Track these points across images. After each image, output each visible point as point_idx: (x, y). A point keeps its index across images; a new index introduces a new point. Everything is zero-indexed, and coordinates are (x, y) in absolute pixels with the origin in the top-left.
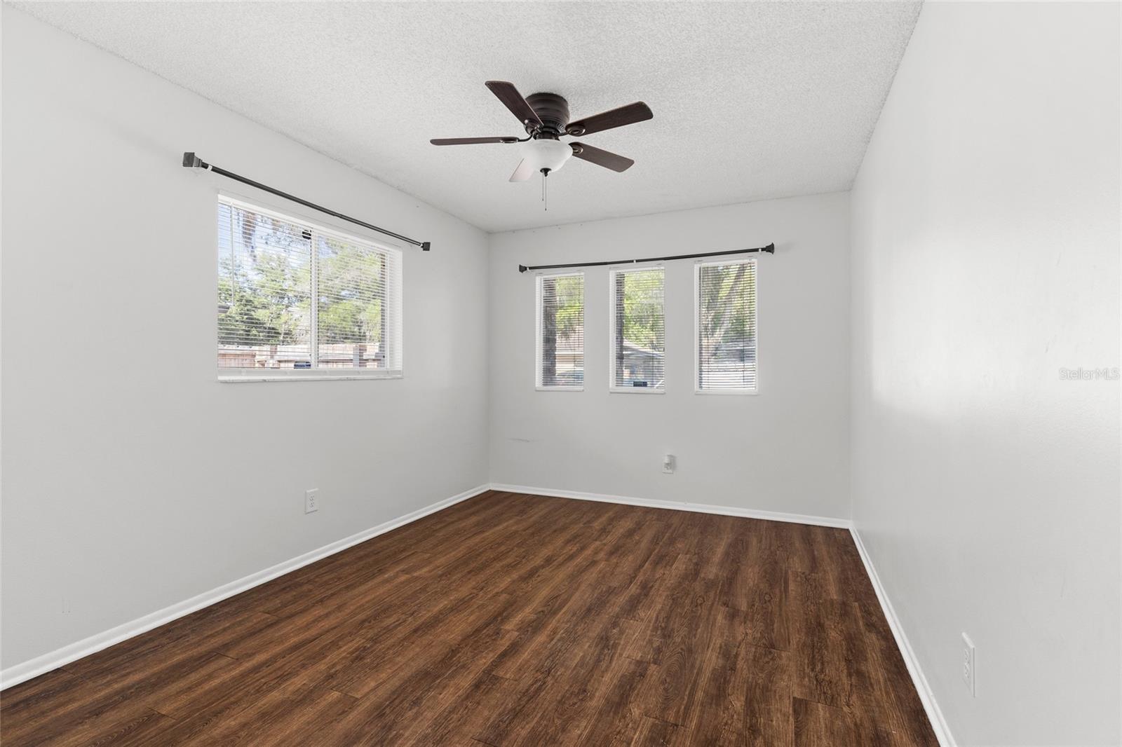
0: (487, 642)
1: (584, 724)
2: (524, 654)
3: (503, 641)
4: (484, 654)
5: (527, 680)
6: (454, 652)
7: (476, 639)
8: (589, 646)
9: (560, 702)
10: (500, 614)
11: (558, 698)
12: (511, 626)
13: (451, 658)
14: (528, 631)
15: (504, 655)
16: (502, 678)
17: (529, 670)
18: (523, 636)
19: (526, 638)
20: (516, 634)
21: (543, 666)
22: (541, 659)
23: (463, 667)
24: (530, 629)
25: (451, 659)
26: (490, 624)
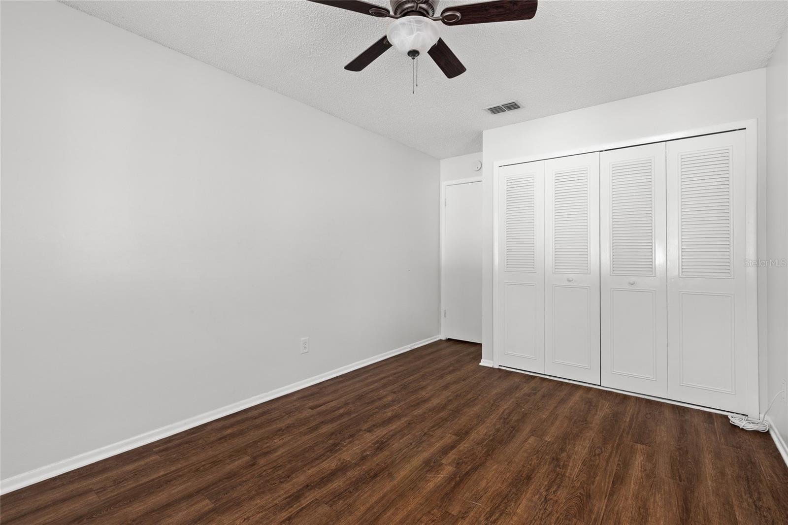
0: (466, 458)
1: (416, 413)
2: (439, 446)
3: (454, 456)
4: (466, 449)
5: (439, 432)
6: (488, 454)
7: (475, 462)
8: (394, 444)
9: (423, 421)
10: (458, 484)
11: (423, 423)
12: (448, 470)
13: (488, 451)
14: (434, 463)
15: (453, 447)
16: (453, 435)
17: (436, 436)
18: (438, 458)
19: (436, 457)
20: (443, 461)
21: (428, 438)
22: (428, 441)
23: (478, 444)
24: (432, 464)
25: (488, 449)
26: (465, 474)
